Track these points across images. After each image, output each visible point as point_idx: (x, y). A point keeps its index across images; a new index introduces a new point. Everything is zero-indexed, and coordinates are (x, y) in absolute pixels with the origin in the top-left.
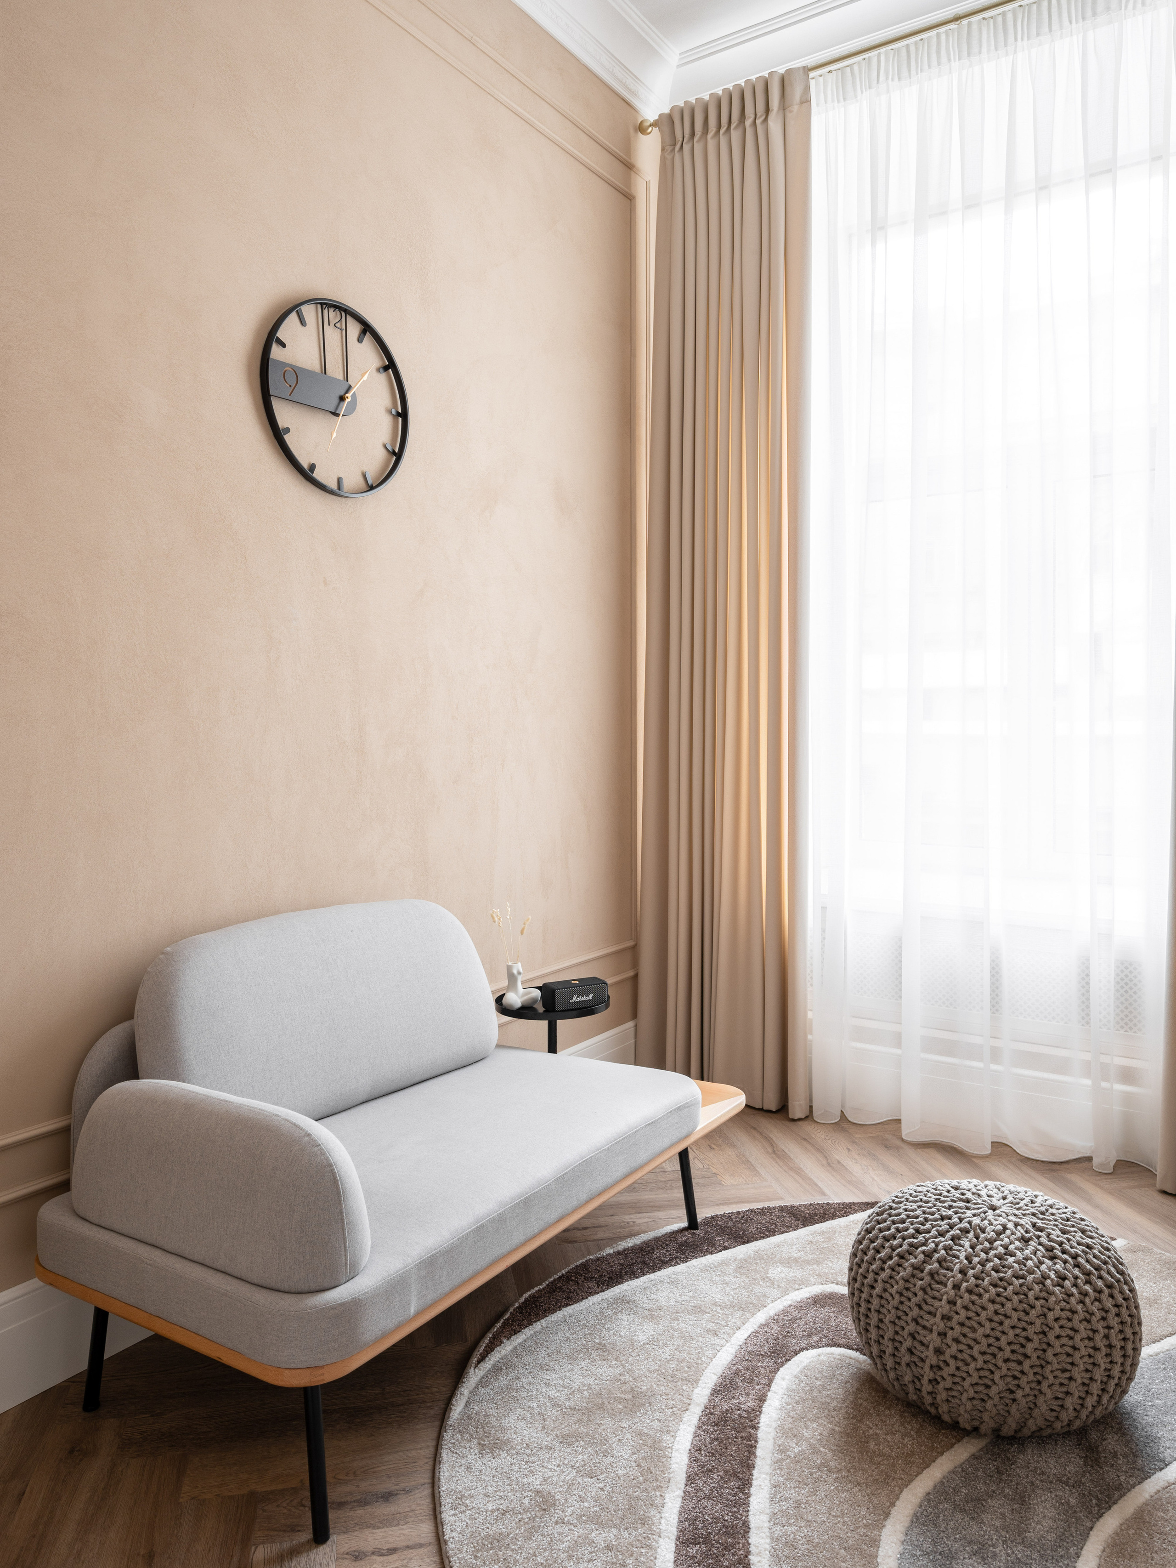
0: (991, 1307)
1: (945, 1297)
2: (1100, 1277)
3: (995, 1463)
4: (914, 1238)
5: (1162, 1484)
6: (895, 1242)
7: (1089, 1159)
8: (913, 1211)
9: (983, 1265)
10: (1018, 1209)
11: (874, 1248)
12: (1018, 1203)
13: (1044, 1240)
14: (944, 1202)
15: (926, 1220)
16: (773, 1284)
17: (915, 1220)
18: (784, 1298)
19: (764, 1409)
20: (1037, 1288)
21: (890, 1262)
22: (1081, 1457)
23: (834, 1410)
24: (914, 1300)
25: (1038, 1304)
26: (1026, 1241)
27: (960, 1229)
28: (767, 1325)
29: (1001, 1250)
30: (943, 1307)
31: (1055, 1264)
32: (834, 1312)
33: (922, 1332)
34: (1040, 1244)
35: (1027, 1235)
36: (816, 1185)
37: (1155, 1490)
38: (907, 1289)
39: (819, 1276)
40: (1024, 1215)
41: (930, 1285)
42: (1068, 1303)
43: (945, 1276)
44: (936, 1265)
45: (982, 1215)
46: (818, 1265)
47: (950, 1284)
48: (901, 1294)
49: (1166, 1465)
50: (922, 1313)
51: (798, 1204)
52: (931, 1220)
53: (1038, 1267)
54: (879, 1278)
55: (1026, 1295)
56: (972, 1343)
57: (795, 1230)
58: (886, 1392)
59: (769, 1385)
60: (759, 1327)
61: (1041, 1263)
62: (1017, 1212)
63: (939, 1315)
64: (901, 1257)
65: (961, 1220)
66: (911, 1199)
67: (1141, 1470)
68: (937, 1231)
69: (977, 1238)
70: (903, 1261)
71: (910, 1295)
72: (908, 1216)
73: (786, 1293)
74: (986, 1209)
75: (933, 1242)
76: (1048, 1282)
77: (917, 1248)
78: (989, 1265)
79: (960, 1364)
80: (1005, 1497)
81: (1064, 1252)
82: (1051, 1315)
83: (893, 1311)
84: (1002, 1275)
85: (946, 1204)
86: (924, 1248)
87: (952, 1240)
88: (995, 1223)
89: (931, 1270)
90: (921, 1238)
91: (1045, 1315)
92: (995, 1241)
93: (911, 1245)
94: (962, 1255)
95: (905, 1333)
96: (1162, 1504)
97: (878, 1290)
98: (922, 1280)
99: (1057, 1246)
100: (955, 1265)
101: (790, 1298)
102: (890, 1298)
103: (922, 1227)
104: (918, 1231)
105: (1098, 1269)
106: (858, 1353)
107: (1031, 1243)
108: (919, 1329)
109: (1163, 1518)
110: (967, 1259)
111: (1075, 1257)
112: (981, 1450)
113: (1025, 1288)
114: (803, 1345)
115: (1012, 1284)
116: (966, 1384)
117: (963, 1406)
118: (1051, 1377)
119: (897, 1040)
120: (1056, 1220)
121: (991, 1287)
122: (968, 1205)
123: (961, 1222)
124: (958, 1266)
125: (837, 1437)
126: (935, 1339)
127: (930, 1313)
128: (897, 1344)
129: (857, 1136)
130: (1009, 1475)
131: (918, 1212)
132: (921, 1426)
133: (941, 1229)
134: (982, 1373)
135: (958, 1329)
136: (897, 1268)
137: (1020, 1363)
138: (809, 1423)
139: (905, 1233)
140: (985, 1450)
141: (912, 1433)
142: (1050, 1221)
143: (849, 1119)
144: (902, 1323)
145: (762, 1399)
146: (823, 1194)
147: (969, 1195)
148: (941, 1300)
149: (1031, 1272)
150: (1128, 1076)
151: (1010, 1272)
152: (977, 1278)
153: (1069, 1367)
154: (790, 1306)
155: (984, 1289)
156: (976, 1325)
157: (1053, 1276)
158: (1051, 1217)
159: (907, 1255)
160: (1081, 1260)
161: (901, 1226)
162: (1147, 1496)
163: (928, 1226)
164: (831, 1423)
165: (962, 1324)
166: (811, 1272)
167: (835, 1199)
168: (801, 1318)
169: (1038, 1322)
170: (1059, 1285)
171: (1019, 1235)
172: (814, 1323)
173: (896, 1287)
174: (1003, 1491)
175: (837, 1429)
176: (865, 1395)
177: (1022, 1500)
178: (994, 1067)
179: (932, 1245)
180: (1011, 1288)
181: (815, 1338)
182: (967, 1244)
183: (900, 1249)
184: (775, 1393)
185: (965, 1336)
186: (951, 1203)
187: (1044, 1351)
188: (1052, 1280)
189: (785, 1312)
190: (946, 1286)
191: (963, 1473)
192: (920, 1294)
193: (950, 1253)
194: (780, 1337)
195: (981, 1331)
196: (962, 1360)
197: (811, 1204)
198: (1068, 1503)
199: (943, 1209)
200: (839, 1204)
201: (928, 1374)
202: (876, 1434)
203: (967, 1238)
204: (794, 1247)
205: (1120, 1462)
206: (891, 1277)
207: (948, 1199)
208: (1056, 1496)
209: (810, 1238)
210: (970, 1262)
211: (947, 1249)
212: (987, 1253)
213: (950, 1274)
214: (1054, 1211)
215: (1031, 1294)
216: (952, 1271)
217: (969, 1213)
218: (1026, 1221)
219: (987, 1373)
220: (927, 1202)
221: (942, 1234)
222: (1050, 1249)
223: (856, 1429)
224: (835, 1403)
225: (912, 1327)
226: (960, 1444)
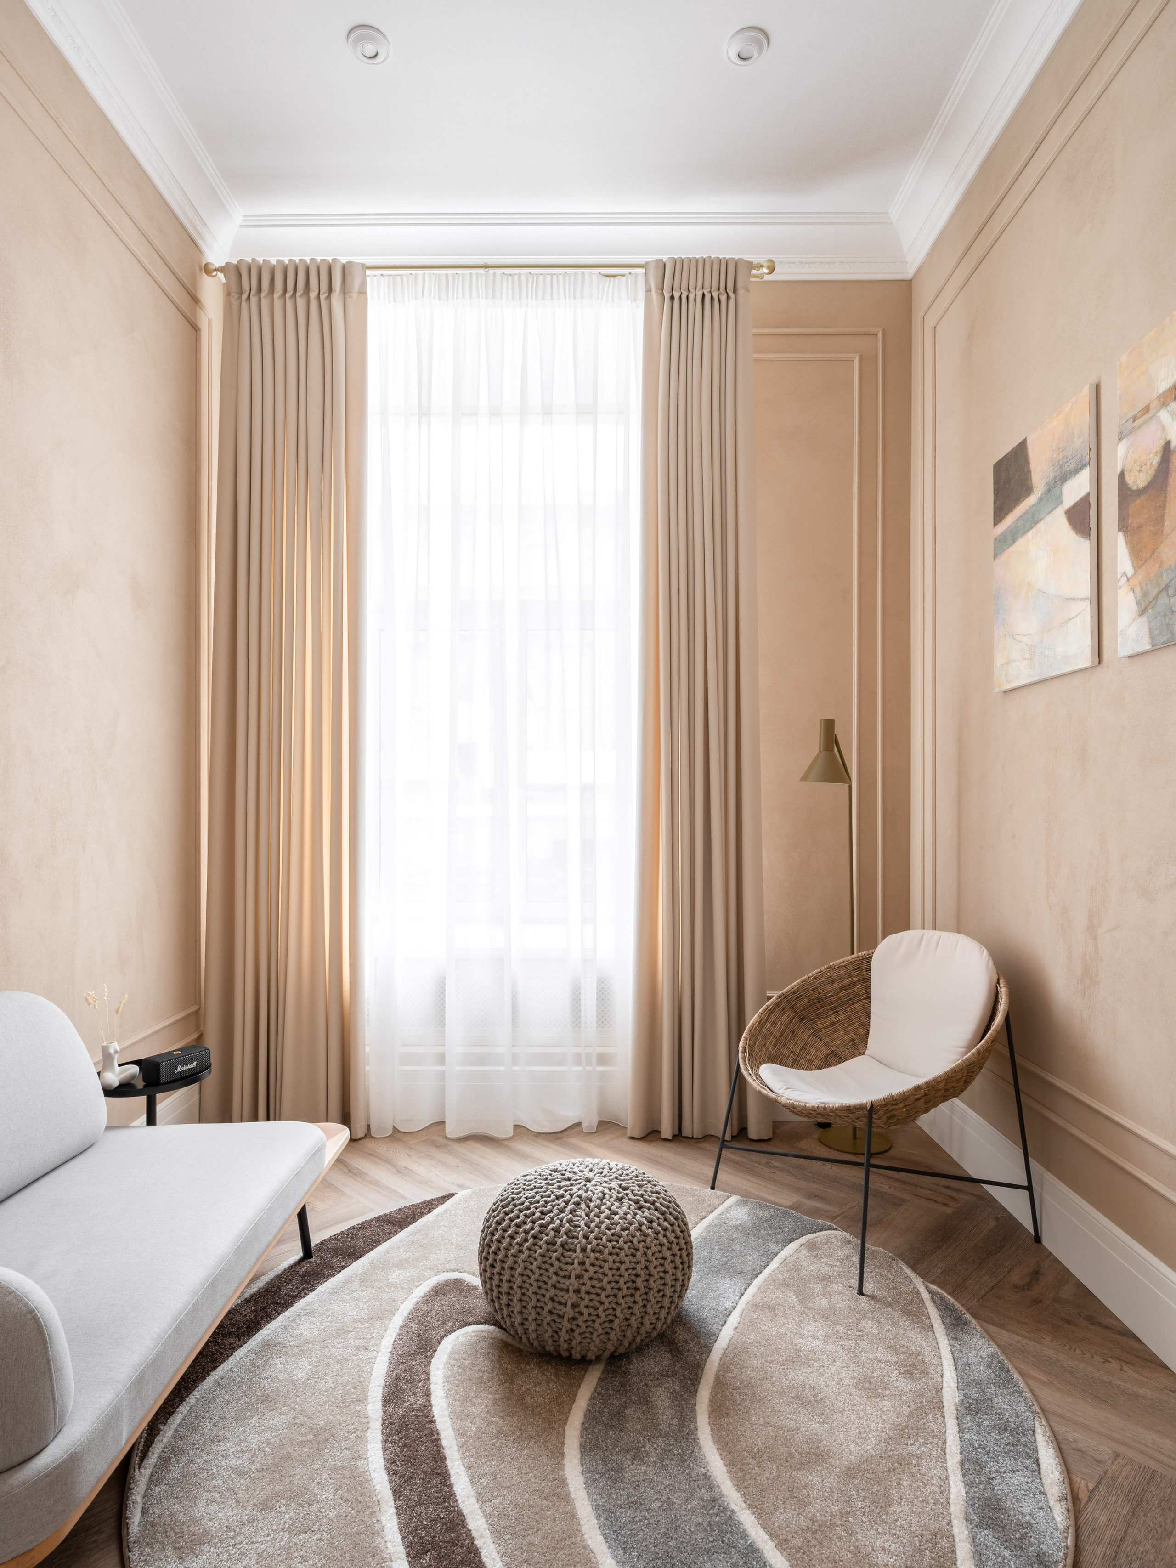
0: (611, 1258)
1: (576, 1261)
2: (671, 1214)
3: (617, 1379)
4: (541, 1219)
5: (721, 1352)
6: (527, 1227)
7: (579, 1124)
8: (533, 1197)
9: (599, 1227)
10: (604, 1177)
11: (509, 1236)
12: (602, 1173)
13: (631, 1196)
14: (553, 1184)
15: (546, 1202)
16: (396, 1287)
17: (538, 1205)
18: (410, 1297)
19: (433, 1402)
20: (638, 1234)
21: (528, 1244)
22: (668, 1352)
23: (489, 1381)
24: (552, 1270)
25: (641, 1245)
26: (620, 1200)
27: (574, 1203)
28: (405, 1326)
29: (608, 1212)
30: (576, 1269)
31: (643, 1212)
32: (455, 1297)
33: (560, 1294)
34: (630, 1200)
35: (620, 1195)
36: (396, 1192)
37: (719, 1359)
38: (544, 1262)
39: (431, 1269)
40: (611, 1180)
41: (562, 1254)
42: (657, 1239)
43: (572, 1244)
44: (565, 1237)
45: (584, 1188)
46: (427, 1260)
47: (578, 1249)
48: (540, 1268)
49: (717, 1337)
50: (559, 1279)
51: (389, 1211)
52: (550, 1202)
53: (634, 1218)
54: (519, 1260)
55: (631, 1242)
56: (599, 1291)
57: (395, 1235)
58: (520, 1351)
59: (428, 1379)
60: (400, 1330)
61: (636, 1214)
62: (605, 1179)
63: (573, 1276)
64: (535, 1237)
65: (571, 1195)
66: (527, 1188)
67: (706, 1346)
68: (558, 1209)
69: (588, 1207)
70: (537, 1240)
71: (548, 1266)
72: (531, 1203)
73: (410, 1292)
74: (584, 1183)
75: (558, 1219)
76: (644, 1228)
77: (546, 1227)
78: (603, 1226)
79: (591, 1310)
80: (634, 1403)
81: (646, 1202)
82: (649, 1252)
83: (535, 1284)
84: (613, 1231)
85: (555, 1186)
86: (552, 1226)
87: (571, 1213)
88: (596, 1192)
89: (562, 1242)
90: (547, 1218)
91: (645, 1253)
92: (601, 1206)
93: (541, 1226)
94: (582, 1224)
95: (547, 1299)
96: (728, 1367)
97: (519, 1270)
98: (556, 1251)
99: (641, 1199)
100: (579, 1233)
101: (415, 1296)
102: (530, 1274)
103: (545, 1209)
104: (542, 1213)
105: (668, 1207)
106: (487, 1325)
107: (624, 1200)
108: (557, 1292)
109: (732, 1377)
110: (586, 1226)
111: (653, 1203)
112: (603, 1372)
113: (630, 1237)
114: (442, 1334)
115: (622, 1236)
116: (597, 1325)
117: (593, 1343)
118: (653, 1300)
119: (441, 1059)
120: (631, 1179)
121: (608, 1243)
122: (571, 1182)
123: (572, 1197)
124: (581, 1233)
125: (500, 1404)
126: (571, 1297)
127: (565, 1277)
128: (539, 1310)
129: (411, 1142)
130: (630, 1386)
131: (538, 1197)
132: (557, 1369)
133: (560, 1207)
134: (608, 1312)
135: (589, 1283)
136: (533, 1248)
137: (632, 1295)
138: (474, 1400)
139: (534, 1217)
140: (605, 1371)
141: (553, 1378)
142: (628, 1180)
143: (400, 1130)
144: (543, 1291)
145: (428, 1394)
146: (404, 1198)
147: (568, 1175)
148: (573, 1264)
149: (631, 1224)
150: (603, 1059)
151: (618, 1228)
152: (596, 1238)
153: (662, 1287)
154: (418, 1303)
155: (603, 1246)
156: (601, 1276)
157: (646, 1222)
158: (628, 1177)
159: (540, 1236)
160: (658, 1204)
161: (528, 1212)
162: (716, 1364)
163: (549, 1207)
164: (490, 1393)
165: (591, 1279)
166: (423, 1268)
167: (416, 1201)
168: (431, 1310)
169: (643, 1260)
170: (649, 1228)
171: (615, 1197)
172: (444, 1312)
173: (535, 1263)
174: (631, 1399)
175: (497, 1396)
176: (507, 1359)
177: (645, 1401)
178: (515, 1068)
179: (558, 1222)
180: (622, 1239)
181: (450, 1324)
182: (583, 1214)
183: (533, 1231)
184: (436, 1384)
185: (593, 1287)
186: (558, 1184)
187: (647, 1281)
188: (646, 1225)
189: (416, 1309)
190: (575, 1252)
191: (598, 1396)
192: (556, 1263)
193: (572, 1224)
194: (421, 1332)
195: (606, 1280)
196: (592, 1307)
197: (400, 1209)
198: (675, 1391)
199: (555, 1190)
200: (422, 1203)
201: (566, 1325)
202: (528, 1389)
203: (581, 1208)
204: (401, 1250)
205: (691, 1346)
206: (529, 1256)
207: (555, 1181)
208: (665, 1388)
209: (411, 1238)
210: (589, 1228)
211: (570, 1221)
212: (599, 1217)
213: (576, 1241)
214: (627, 1172)
215: (635, 1240)
216: (577, 1238)
217: (575, 1188)
218: (614, 1185)
219: (611, 1311)
220: (541, 1188)
221: (562, 1211)
222: (637, 1202)
223: (511, 1391)
224: (486, 1375)
225: (552, 1292)
226: (588, 1373)
